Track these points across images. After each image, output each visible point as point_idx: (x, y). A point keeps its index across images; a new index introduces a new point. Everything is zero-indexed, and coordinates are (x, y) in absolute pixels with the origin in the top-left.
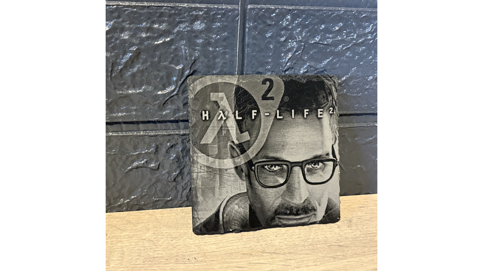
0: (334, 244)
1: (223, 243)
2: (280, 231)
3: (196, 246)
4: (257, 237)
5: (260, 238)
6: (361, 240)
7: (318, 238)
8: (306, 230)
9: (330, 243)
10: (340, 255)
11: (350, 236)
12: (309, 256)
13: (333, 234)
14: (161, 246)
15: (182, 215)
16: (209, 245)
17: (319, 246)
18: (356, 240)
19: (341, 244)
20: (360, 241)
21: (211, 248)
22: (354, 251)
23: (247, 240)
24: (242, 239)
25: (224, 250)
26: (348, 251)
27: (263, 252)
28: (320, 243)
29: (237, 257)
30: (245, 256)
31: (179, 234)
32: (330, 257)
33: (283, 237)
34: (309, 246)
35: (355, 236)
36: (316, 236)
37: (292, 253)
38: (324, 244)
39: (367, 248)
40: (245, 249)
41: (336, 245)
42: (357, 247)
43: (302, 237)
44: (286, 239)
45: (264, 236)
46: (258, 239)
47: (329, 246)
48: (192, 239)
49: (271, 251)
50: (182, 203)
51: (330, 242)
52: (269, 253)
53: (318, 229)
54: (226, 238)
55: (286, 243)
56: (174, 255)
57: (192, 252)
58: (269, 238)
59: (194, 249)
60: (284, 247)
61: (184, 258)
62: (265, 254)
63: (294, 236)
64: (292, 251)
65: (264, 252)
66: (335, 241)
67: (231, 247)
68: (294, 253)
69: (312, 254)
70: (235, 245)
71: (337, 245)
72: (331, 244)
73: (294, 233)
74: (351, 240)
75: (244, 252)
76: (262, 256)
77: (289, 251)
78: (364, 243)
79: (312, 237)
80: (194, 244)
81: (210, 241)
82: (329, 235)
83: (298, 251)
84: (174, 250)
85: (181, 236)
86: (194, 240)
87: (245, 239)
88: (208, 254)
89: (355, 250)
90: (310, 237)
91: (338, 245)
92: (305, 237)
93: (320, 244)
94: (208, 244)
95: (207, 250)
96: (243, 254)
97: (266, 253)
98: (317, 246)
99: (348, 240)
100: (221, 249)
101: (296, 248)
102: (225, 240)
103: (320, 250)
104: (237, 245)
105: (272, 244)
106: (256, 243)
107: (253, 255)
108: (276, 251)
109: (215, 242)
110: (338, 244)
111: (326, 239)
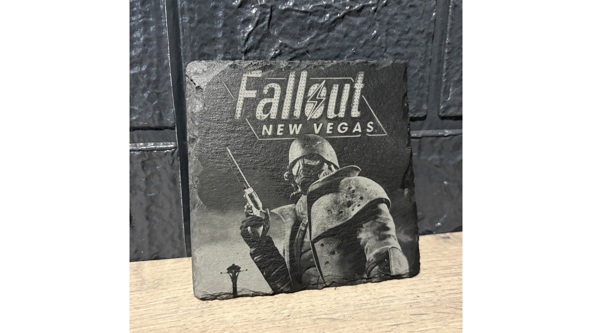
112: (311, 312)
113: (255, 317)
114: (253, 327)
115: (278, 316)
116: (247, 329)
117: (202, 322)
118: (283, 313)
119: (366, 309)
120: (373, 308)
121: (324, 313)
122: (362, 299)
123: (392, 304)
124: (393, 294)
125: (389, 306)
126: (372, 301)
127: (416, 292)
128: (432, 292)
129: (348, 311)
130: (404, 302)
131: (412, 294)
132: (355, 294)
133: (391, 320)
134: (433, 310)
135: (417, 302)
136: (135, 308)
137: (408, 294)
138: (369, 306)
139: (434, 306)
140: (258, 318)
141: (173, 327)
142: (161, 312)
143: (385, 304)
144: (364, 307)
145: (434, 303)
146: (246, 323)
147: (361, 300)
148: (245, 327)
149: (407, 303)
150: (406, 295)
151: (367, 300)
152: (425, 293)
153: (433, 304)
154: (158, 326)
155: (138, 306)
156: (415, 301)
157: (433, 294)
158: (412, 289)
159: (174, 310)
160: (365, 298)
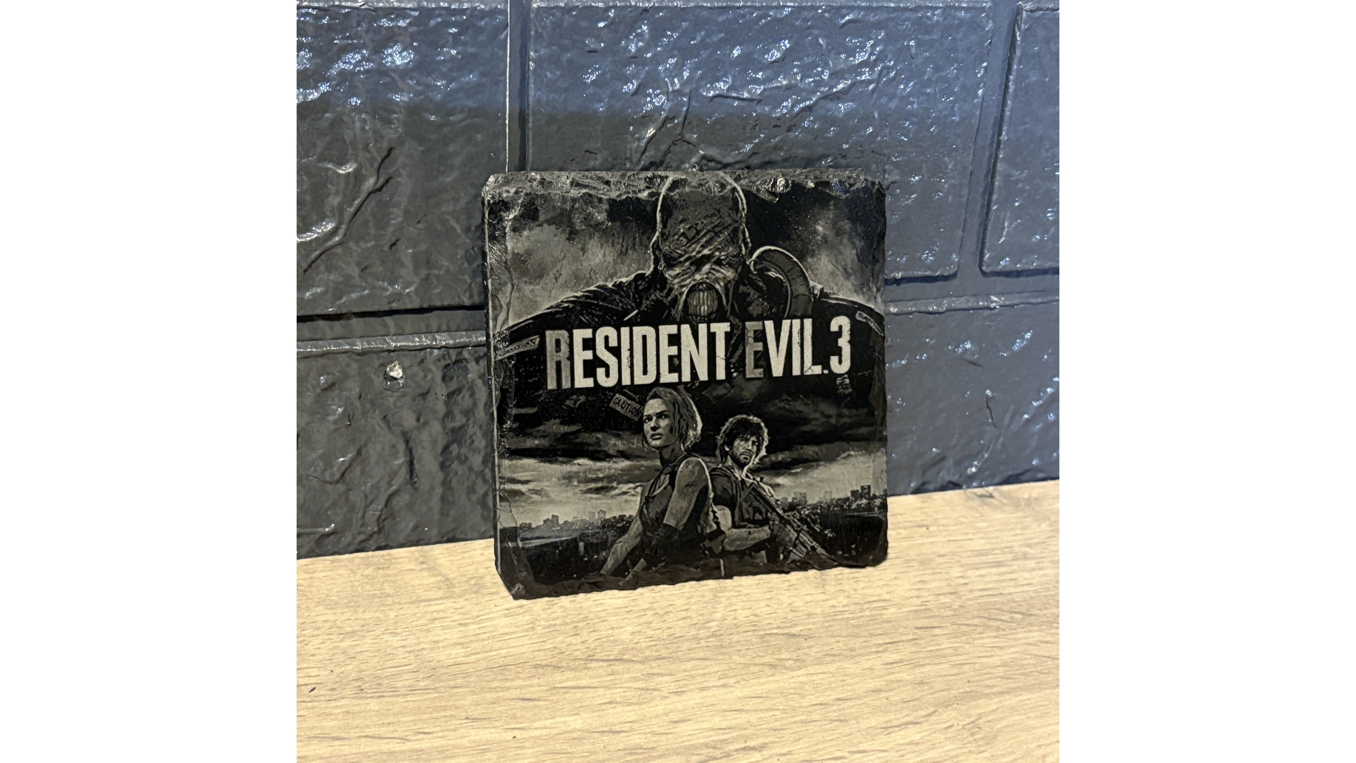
0: (775, 631)
1: (483, 640)
2: (634, 604)
3: (409, 652)
4: (573, 622)
5: (581, 625)
6: (848, 619)
7: (735, 618)
8: (706, 599)
9: (765, 630)
10: (789, 659)
11: (818, 611)
12: (708, 663)
13: (776, 606)
14: (314, 655)
15: (365, 573)
16: (444, 647)
17: (735, 638)
18: (834, 620)
19: (795, 630)
20: (843, 623)
21: (450, 654)
22: (826, 648)
23: (547, 630)
24: (533, 629)
25: (485, 659)
26: (812, 647)
27: (588, 660)
28: (741, 629)
29: (521, 676)
30: (541, 671)
31: (362, 622)
32: (762, 664)
33: (643, 620)
34: (711, 639)
35: (833, 610)
36: (729, 613)
37: (664, 658)
38: (750, 633)
39: (862, 640)
40: (542, 653)
41: (780, 634)
42: (834, 637)
43: (694, 616)
44: (651, 623)
45: (591, 619)
46: (575, 627)
47: (762, 637)
48: (396, 634)
49: (609, 655)
50: (363, 541)
51: (766, 627)
52: (603, 661)
53: (736, 594)
54: (490, 629)
55: (650, 633)
56: (350, 678)
57: (400, 669)
58: (606, 623)
59: (403, 660)
60: (644, 645)
61: (379, 684)
62: (594, 665)
63: (671, 615)
64: (664, 653)
65: (592, 660)
66: (779, 624)
67: (504, 651)
68: (669, 658)
69: (715, 660)
70: (513, 645)
71: (784, 634)
72: (767, 632)
73: (671, 609)
74: (822, 619)
75: (539, 663)
76: (586, 668)
77: (658, 654)
78: (853, 626)
79: (718, 615)
80: (403, 647)
81: (448, 636)
82: (764, 609)
83: (680, 653)
84: (350, 664)
85: (365, 628)
86: (404, 638)
87: (541, 628)
88: (444, 670)
89: (829, 645)
90: (714, 615)
91: (786, 634)
92: (700, 618)
93: (737, 634)
94: (441, 644)
95: (438, 661)
96: (536, 666)
97: (598, 660)
98: (731, 637)
99: (811, 620)
100: (478, 656)
101: (675, 646)
102: (487, 635)
103: (738, 648)
104: (520, 644)
105: (612, 638)
106: (572, 638)
107: (562, 667)
108: (624, 654)
109: (462, 640)
110: (786, 632)
111: (753, 618)
112: (755, 626)
113: (665, 634)
114: (667, 648)
115: (702, 631)
116: (657, 651)
117: (582, 643)
118: (710, 627)
119: (843, 619)
120: (853, 619)
121: (775, 626)
122: (835, 604)
123: (884, 612)
124: (887, 597)
125: (881, 615)
126: (852, 608)
127: (923, 593)
128: (951, 593)
129: (814, 623)
130: (904, 610)
131: (918, 597)
132: (823, 597)
133: (883, 637)
134: (951, 621)
135: (925, 610)
136: (460, 624)
137: (912, 597)
138: (847, 616)
139: (953, 615)
140: (670, 635)
141: (539, 650)
142: (507, 630)
143: (873, 612)
144: (839, 617)
145: (955, 610)
146: (655, 643)
147: (834, 606)
148: (655, 648)
149: (910, 611)
150: (908, 599)
151: (843, 606)
152: (939, 595)
153: (952, 613)
154: (513, 651)
155: (464, 622)
156: (923, 608)
157: (953, 597)
158: (918, 589)
159: (527, 627)
160: (839, 603)
